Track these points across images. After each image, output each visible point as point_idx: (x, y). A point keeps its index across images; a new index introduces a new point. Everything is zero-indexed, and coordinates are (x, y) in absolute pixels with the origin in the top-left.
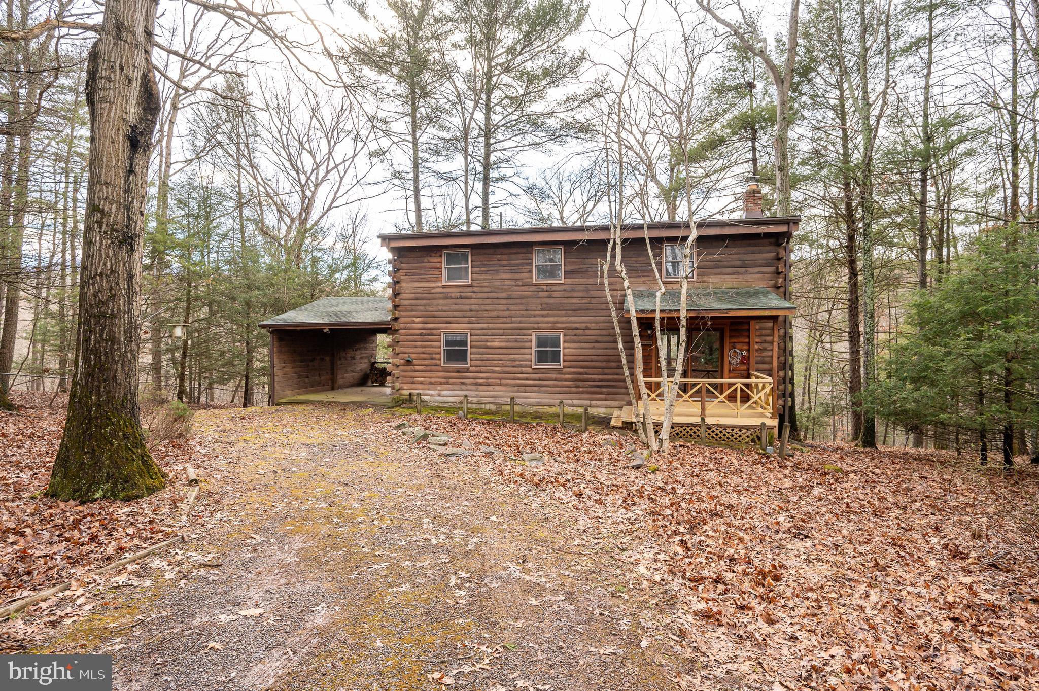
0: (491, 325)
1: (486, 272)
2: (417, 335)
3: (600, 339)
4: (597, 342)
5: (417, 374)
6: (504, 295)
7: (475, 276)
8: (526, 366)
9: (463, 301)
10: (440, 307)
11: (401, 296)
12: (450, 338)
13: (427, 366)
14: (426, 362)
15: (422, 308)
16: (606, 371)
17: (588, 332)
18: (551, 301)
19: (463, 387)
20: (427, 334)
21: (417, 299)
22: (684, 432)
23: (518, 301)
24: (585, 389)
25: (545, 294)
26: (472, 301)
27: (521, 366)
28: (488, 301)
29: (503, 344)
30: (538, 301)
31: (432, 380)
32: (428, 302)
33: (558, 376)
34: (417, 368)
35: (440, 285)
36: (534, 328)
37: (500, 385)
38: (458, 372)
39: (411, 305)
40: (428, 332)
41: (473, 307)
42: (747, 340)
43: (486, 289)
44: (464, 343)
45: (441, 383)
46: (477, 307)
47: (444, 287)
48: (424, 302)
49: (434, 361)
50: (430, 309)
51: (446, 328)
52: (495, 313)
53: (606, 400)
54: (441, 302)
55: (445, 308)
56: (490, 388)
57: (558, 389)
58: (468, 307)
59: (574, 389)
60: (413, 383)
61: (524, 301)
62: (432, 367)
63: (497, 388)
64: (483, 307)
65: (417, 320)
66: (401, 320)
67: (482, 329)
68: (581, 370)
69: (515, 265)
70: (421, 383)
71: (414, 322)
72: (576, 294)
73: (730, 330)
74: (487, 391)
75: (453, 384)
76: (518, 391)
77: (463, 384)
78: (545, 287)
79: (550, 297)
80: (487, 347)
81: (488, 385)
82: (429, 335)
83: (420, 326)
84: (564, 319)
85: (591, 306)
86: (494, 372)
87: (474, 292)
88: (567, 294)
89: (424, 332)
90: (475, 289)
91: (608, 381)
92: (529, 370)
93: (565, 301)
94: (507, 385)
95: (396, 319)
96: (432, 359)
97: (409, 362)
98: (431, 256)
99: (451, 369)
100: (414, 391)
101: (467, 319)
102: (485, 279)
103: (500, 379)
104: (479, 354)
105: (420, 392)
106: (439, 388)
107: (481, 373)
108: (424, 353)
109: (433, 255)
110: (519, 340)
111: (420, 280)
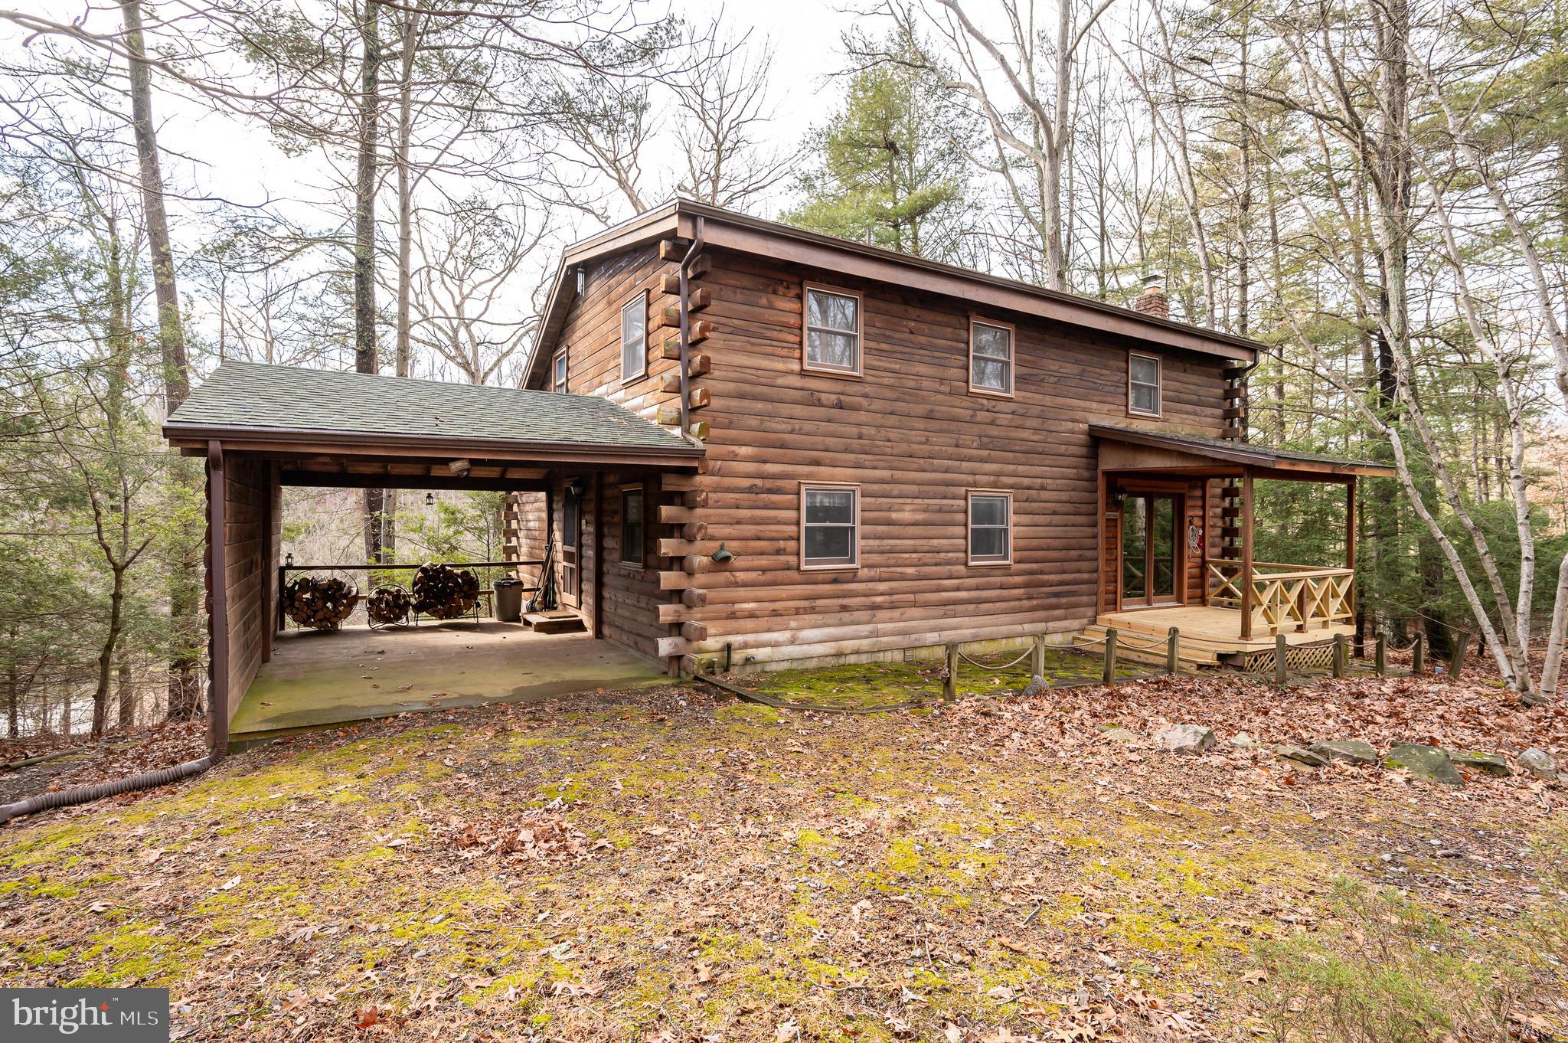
0: (898, 474)
1: (889, 354)
2: (741, 491)
3: (1058, 507)
4: (1055, 513)
5: (742, 592)
6: (920, 409)
7: (871, 360)
8: (958, 562)
9: (844, 413)
10: (797, 425)
12: (820, 501)
13: (764, 571)
14: (763, 561)
15: (753, 422)
16: (1066, 565)
17: (1044, 495)
18: (994, 431)
19: (846, 616)
20: (766, 489)
21: (741, 396)
23: (944, 425)
24: (1039, 602)
25: (987, 416)
26: (863, 416)
27: (949, 563)
28: (892, 420)
29: (920, 516)
30: (976, 429)
31: (778, 605)
32: (769, 407)
33: (1004, 579)
34: (741, 576)
35: (795, 367)
36: (970, 485)
37: (916, 605)
38: (835, 581)
39: (732, 411)
40: (769, 483)
41: (865, 430)
42: (1201, 513)
43: (888, 393)
44: (848, 513)
45: (797, 611)
46: (873, 431)
47: (803, 374)
48: (760, 406)
49: (783, 558)
50: (774, 426)
51: (812, 477)
52: (904, 447)
53: (1066, 618)
54: (798, 410)
55: (808, 426)
56: (896, 613)
57: (1004, 605)
58: (855, 430)
59: (1025, 603)
60: (732, 616)
61: (953, 426)
62: (778, 573)
63: (908, 612)
64: (883, 433)
65: (744, 451)
67: (882, 481)
68: (1035, 566)
69: (939, 349)
70: (752, 615)
71: (735, 457)
72: (1029, 423)
73: (1188, 497)
74: (891, 620)
75: (825, 611)
76: (945, 616)
77: (844, 608)
78: (985, 402)
79: (992, 423)
80: (890, 523)
81: (893, 606)
82: (770, 491)
83: (751, 467)
84: (1012, 467)
85: (1048, 447)
86: (903, 578)
87: (865, 396)
88: (1018, 421)
89: (759, 482)
90: (870, 389)
91: (1068, 583)
92: (963, 569)
93: (1014, 434)
94: (926, 605)
96: (779, 552)
97: (720, 563)
98: (775, 292)
99: (820, 577)
100: (731, 639)
101: (851, 457)
102: (886, 370)
103: (913, 593)
104: (876, 538)
105: (750, 638)
106: (793, 624)
107: (880, 580)
108: (759, 539)
109: (781, 290)
110: (946, 508)
111: (749, 347)
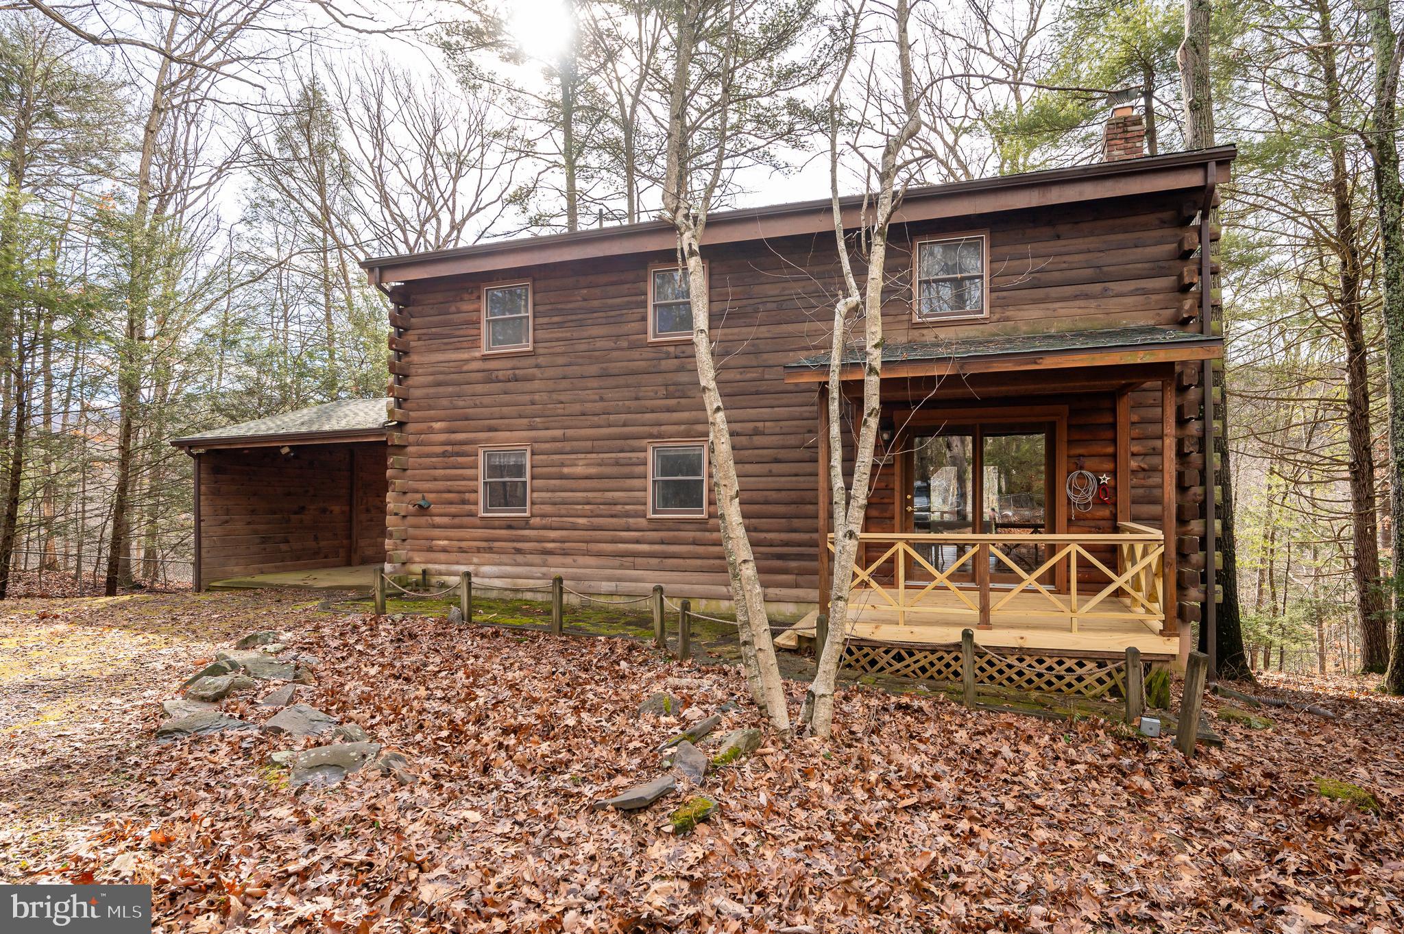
0: (570, 432)
1: (560, 325)
2: (437, 455)
3: (782, 454)
4: (776, 461)
5: (437, 532)
6: (594, 369)
7: (541, 334)
8: (636, 515)
9: (519, 385)
10: (478, 400)
11: (410, 381)
12: (496, 461)
13: (454, 516)
14: (453, 509)
15: (445, 402)
16: (796, 523)
17: (758, 440)
19: (519, 558)
20: (456, 453)
21: (439, 384)
22: (939, 665)
23: (621, 380)
25: (672, 363)
26: (536, 385)
27: (627, 515)
28: (564, 384)
29: (593, 470)
30: (659, 379)
31: (464, 544)
32: (457, 389)
33: (698, 534)
34: (437, 520)
35: (477, 354)
36: (651, 436)
37: (588, 553)
38: (510, 527)
39: (427, 397)
40: (457, 448)
41: (537, 397)
42: (1110, 450)
43: (560, 360)
44: (519, 470)
45: (479, 550)
46: (545, 396)
47: (485, 358)
48: (451, 389)
49: (467, 507)
50: (461, 403)
51: (488, 440)
52: (577, 408)
53: (797, 586)
54: (479, 388)
55: (486, 400)
56: (569, 560)
57: (699, 562)
58: (527, 398)
60: (430, 549)
61: (631, 380)
62: (462, 519)
63: (581, 560)
64: (555, 396)
65: (437, 425)
66: (411, 427)
67: (554, 440)
69: (613, 308)
70: (444, 550)
71: (431, 431)
73: (1070, 427)
74: (564, 566)
75: (502, 552)
76: (622, 567)
77: (519, 551)
78: (672, 349)
79: (681, 369)
80: (563, 477)
81: (565, 553)
82: (458, 454)
83: (443, 437)
85: (764, 386)
86: (575, 528)
87: (537, 366)
89: (449, 448)
90: (541, 360)
91: (801, 544)
92: (642, 522)
94: (599, 554)
95: (401, 425)
96: (463, 502)
97: (423, 510)
98: (462, 300)
99: (497, 523)
100: (430, 566)
101: (525, 421)
102: (558, 340)
103: (587, 542)
104: (548, 491)
105: (443, 567)
106: (475, 560)
107: (551, 528)
108: (450, 492)
109: (466, 296)
110: (622, 461)
111: (443, 347)
